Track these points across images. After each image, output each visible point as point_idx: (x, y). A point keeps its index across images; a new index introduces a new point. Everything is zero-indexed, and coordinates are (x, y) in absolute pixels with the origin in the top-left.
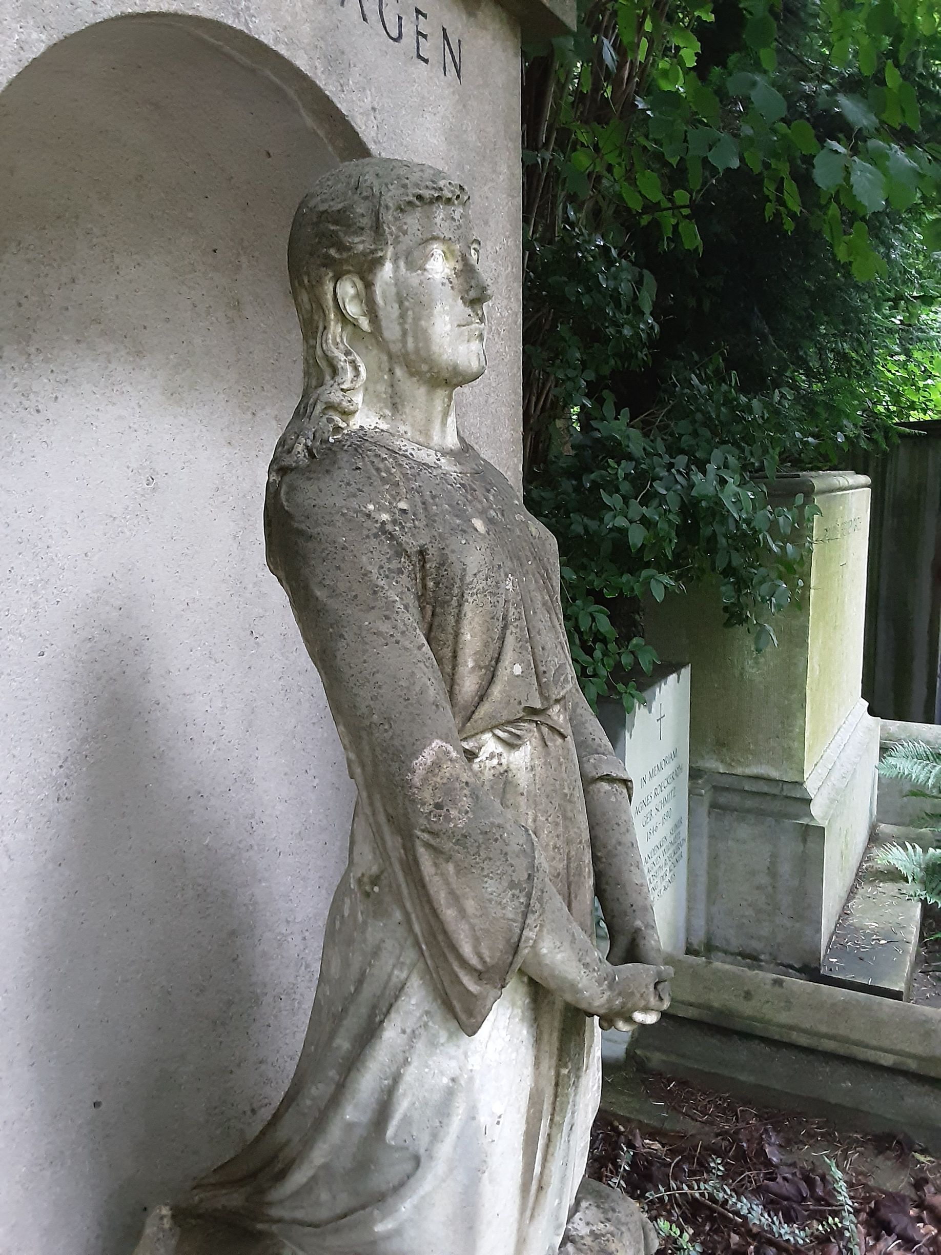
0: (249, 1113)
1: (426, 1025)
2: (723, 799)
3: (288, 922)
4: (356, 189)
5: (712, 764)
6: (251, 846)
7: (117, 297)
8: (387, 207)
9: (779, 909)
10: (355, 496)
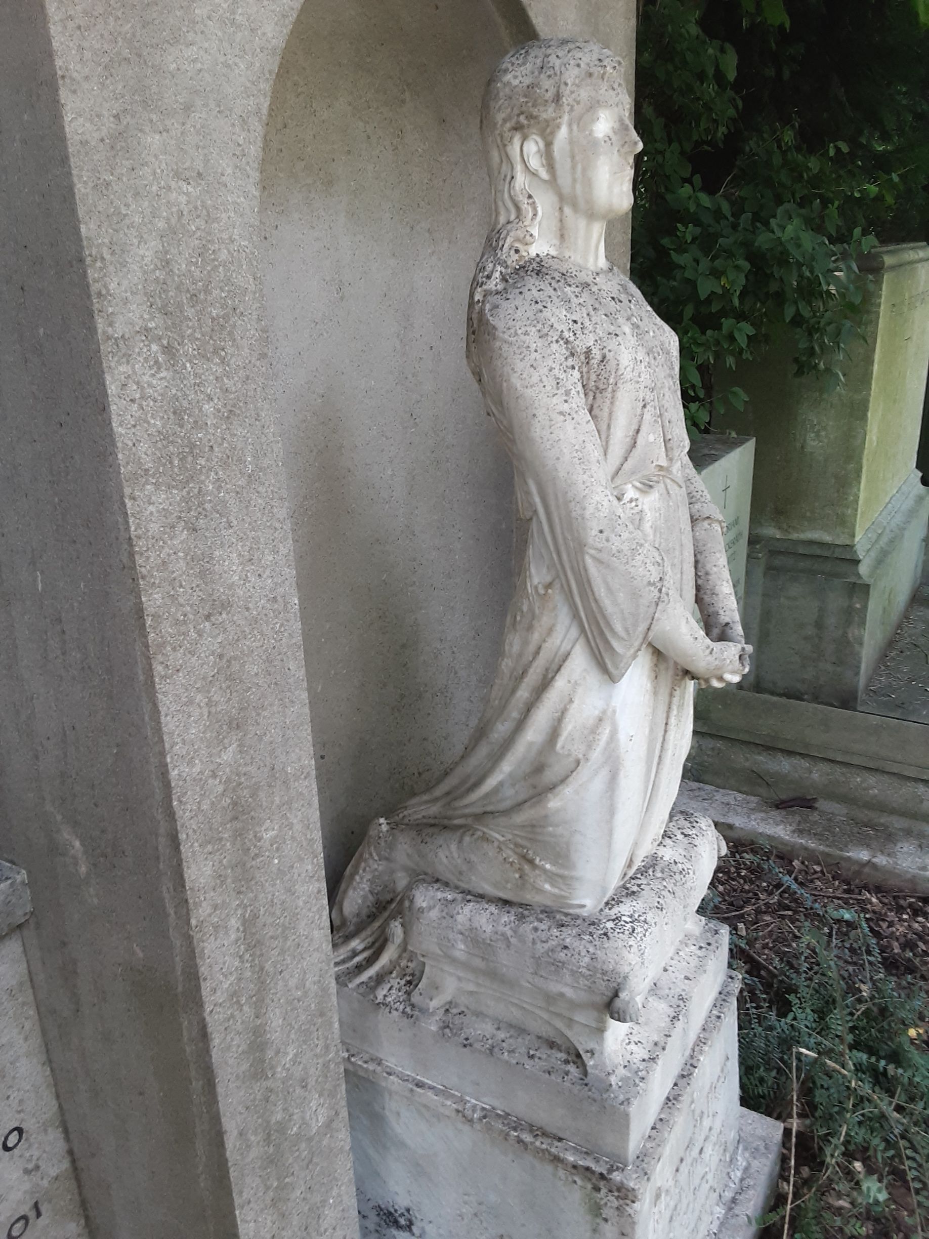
0: (416, 774)
1: (585, 678)
2: (778, 561)
3: (441, 640)
4: (542, 68)
5: (771, 531)
6: (414, 582)
7: (314, 136)
8: (566, 84)
9: (824, 656)
10: (541, 311)
